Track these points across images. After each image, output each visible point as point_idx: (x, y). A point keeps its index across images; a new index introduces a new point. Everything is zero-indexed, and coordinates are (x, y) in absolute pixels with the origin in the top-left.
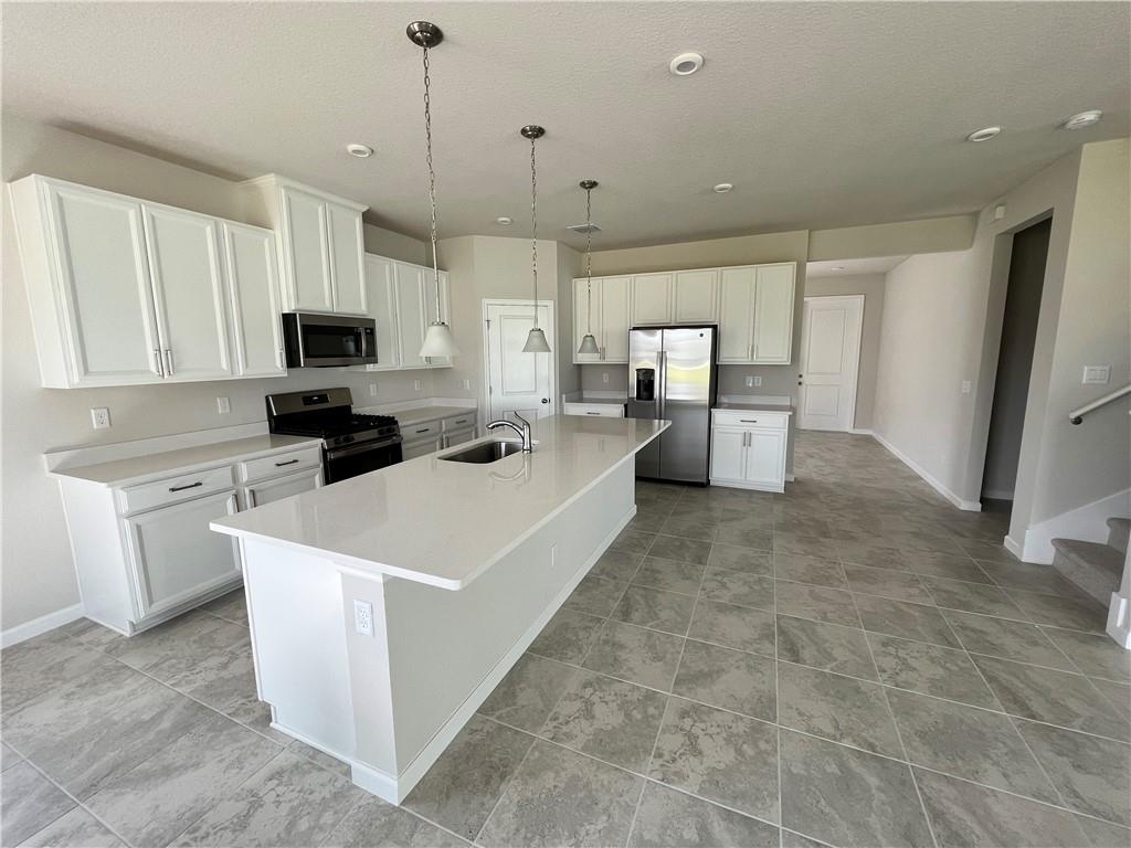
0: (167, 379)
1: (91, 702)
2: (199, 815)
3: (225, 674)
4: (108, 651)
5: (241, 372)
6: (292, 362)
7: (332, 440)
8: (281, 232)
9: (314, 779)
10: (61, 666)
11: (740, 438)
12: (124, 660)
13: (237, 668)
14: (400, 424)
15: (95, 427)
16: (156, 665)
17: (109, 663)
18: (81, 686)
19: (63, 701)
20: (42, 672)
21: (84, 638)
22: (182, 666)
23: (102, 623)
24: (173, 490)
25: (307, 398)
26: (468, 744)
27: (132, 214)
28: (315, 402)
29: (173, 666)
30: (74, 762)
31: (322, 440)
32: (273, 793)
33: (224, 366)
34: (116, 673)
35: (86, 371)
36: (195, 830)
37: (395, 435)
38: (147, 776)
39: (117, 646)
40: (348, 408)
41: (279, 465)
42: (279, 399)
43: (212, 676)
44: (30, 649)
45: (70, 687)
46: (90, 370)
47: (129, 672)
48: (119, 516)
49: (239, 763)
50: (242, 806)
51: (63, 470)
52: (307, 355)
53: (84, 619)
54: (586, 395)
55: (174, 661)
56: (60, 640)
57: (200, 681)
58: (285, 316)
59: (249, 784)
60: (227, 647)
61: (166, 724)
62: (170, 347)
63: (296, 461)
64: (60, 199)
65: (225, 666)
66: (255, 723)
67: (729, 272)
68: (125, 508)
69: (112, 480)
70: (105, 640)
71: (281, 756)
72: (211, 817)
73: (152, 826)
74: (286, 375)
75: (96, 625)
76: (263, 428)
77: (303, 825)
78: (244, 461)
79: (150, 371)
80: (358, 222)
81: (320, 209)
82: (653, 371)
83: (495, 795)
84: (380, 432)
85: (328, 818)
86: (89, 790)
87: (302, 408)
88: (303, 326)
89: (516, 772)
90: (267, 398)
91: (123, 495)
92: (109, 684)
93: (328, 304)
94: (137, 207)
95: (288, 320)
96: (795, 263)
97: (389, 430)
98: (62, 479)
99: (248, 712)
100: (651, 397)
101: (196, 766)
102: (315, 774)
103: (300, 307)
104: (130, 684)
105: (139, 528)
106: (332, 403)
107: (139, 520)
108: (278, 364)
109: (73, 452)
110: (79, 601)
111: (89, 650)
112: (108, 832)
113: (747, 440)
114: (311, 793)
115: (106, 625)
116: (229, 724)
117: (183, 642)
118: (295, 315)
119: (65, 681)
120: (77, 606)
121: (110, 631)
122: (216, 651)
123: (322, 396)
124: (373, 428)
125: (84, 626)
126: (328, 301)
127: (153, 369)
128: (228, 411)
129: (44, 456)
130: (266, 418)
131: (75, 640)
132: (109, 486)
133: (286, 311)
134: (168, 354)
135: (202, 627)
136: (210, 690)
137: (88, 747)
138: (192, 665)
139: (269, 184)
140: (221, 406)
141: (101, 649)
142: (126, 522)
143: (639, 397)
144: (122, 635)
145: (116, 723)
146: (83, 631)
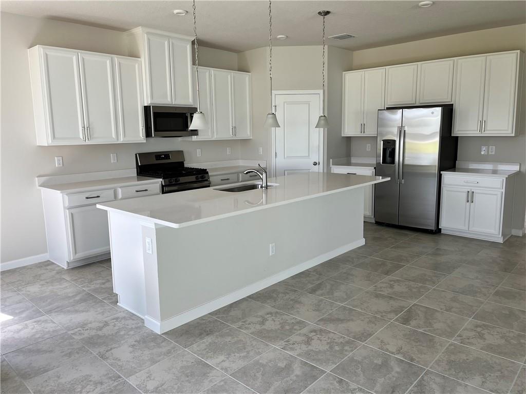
0: (88, 143)
1: (50, 288)
2: (86, 324)
3: (103, 286)
4: (58, 273)
5: (122, 140)
6: (148, 134)
7: (167, 180)
8: (144, 60)
9: (130, 322)
10: (40, 275)
11: (465, 195)
12: (63, 277)
13: (107, 285)
14: (210, 174)
15: (57, 166)
16: (76, 280)
17: (58, 276)
18: (47, 283)
19: (40, 286)
20: (33, 277)
21: (49, 267)
22: (87, 281)
23: (55, 263)
24: (87, 198)
25: (158, 156)
26: (198, 323)
27: (74, 58)
28: (163, 159)
29: (82, 281)
30: (44, 304)
31: (161, 179)
32: (113, 323)
33: (114, 136)
34: (61, 280)
35: (54, 137)
36: (84, 328)
37: (207, 180)
38: (69, 311)
39: (61, 271)
40: (182, 163)
41: (137, 191)
42: (142, 155)
43: (98, 286)
44: (28, 269)
45: (42, 283)
46: (56, 137)
47: (65, 281)
48: (65, 208)
49: (103, 313)
50: (101, 325)
51: (43, 185)
52: (155, 130)
53: (49, 261)
54: (353, 160)
55: (83, 279)
56: (39, 267)
57: (92, 287)
58: (145, 107)
59: (105, 319)
60: (106, 277)
61: (77, 298)
62: (89, 125)
63: (146, 190)
64: (47, 55)
65: (104, 284)
66: (111, 303)
67: (462, 61)
68: (67, 204)
69: (62, 190)
70: (57, 268)
71: (120, 314)
72: (89, 325)
73: (69, 324)
74: (145, 142)
75: (53, 263)
76: (133, 172)
77: (122, 333)
78: (120, 187)
79: (80, 139)
80: (189, 48)
81: (166, 43)
82: (394, 141)
83: (201, 339)
84: (197, 178)
85: (132, 333)
86: (49, 312)
87: (154, 161)
88: (154, 113)
89: (215, 335)
90: (136, 155)
91: (66, 198)
92: (58, 283)
93: (169, 99)
94: (77, 54)
95: (147, 109)
96: (519, 51)
97: (202, 177)
98: (43, 190)
99: (109, 299)
100: (393, 162)
101: (87, 311)
102: (131, 321)
103: (153, 102)
104: (66, 284)
105: (72, 214)
106: (173, 159)
107: (73, 211)
108: (141, 136)
109: (48, 177)
110: (47, 252)
111: (50, 272)
112: (54, 323)
113: (470, 197)
114: (128, 325)
115: (57, 264)
116: (101, 301)
117: (88, 273)
118: (150, 106)
119: (42, 280)
120: (46, 254)
121: (59, 266)
122: (100, 278)
123: (167, 155)
124: (194, 175)
125: (48, 264)
126: (169, 98)
127: (81, 137)
128: (116, 161)
129: (37, 178)
130: (135, 167)
131: (45, 268)
132: (61, 193)
133: (146, 105)
134: (88, 130)
135: (97, 269)
136: (96, 290)
137: (49, 301)
138: (91, 281)
139: (139, 31)
140: (113, 158)
141: (55, 272)
142: (67, 211)
143: (384, 161)
144: (63, 268)
145: (59, 295)
146: (48, 265)
